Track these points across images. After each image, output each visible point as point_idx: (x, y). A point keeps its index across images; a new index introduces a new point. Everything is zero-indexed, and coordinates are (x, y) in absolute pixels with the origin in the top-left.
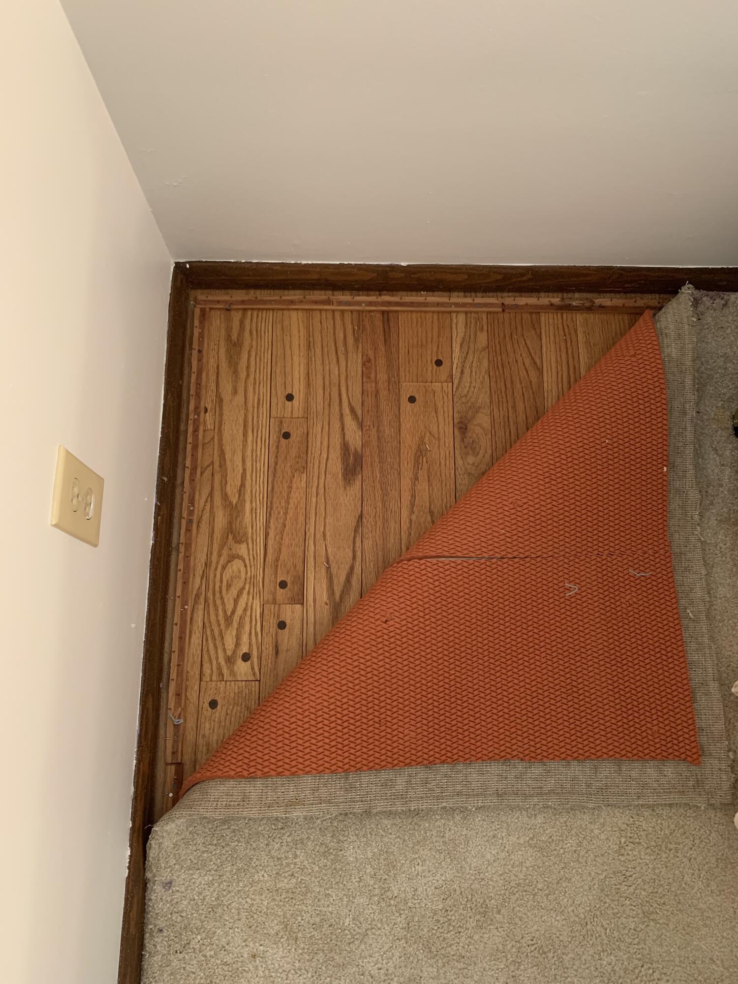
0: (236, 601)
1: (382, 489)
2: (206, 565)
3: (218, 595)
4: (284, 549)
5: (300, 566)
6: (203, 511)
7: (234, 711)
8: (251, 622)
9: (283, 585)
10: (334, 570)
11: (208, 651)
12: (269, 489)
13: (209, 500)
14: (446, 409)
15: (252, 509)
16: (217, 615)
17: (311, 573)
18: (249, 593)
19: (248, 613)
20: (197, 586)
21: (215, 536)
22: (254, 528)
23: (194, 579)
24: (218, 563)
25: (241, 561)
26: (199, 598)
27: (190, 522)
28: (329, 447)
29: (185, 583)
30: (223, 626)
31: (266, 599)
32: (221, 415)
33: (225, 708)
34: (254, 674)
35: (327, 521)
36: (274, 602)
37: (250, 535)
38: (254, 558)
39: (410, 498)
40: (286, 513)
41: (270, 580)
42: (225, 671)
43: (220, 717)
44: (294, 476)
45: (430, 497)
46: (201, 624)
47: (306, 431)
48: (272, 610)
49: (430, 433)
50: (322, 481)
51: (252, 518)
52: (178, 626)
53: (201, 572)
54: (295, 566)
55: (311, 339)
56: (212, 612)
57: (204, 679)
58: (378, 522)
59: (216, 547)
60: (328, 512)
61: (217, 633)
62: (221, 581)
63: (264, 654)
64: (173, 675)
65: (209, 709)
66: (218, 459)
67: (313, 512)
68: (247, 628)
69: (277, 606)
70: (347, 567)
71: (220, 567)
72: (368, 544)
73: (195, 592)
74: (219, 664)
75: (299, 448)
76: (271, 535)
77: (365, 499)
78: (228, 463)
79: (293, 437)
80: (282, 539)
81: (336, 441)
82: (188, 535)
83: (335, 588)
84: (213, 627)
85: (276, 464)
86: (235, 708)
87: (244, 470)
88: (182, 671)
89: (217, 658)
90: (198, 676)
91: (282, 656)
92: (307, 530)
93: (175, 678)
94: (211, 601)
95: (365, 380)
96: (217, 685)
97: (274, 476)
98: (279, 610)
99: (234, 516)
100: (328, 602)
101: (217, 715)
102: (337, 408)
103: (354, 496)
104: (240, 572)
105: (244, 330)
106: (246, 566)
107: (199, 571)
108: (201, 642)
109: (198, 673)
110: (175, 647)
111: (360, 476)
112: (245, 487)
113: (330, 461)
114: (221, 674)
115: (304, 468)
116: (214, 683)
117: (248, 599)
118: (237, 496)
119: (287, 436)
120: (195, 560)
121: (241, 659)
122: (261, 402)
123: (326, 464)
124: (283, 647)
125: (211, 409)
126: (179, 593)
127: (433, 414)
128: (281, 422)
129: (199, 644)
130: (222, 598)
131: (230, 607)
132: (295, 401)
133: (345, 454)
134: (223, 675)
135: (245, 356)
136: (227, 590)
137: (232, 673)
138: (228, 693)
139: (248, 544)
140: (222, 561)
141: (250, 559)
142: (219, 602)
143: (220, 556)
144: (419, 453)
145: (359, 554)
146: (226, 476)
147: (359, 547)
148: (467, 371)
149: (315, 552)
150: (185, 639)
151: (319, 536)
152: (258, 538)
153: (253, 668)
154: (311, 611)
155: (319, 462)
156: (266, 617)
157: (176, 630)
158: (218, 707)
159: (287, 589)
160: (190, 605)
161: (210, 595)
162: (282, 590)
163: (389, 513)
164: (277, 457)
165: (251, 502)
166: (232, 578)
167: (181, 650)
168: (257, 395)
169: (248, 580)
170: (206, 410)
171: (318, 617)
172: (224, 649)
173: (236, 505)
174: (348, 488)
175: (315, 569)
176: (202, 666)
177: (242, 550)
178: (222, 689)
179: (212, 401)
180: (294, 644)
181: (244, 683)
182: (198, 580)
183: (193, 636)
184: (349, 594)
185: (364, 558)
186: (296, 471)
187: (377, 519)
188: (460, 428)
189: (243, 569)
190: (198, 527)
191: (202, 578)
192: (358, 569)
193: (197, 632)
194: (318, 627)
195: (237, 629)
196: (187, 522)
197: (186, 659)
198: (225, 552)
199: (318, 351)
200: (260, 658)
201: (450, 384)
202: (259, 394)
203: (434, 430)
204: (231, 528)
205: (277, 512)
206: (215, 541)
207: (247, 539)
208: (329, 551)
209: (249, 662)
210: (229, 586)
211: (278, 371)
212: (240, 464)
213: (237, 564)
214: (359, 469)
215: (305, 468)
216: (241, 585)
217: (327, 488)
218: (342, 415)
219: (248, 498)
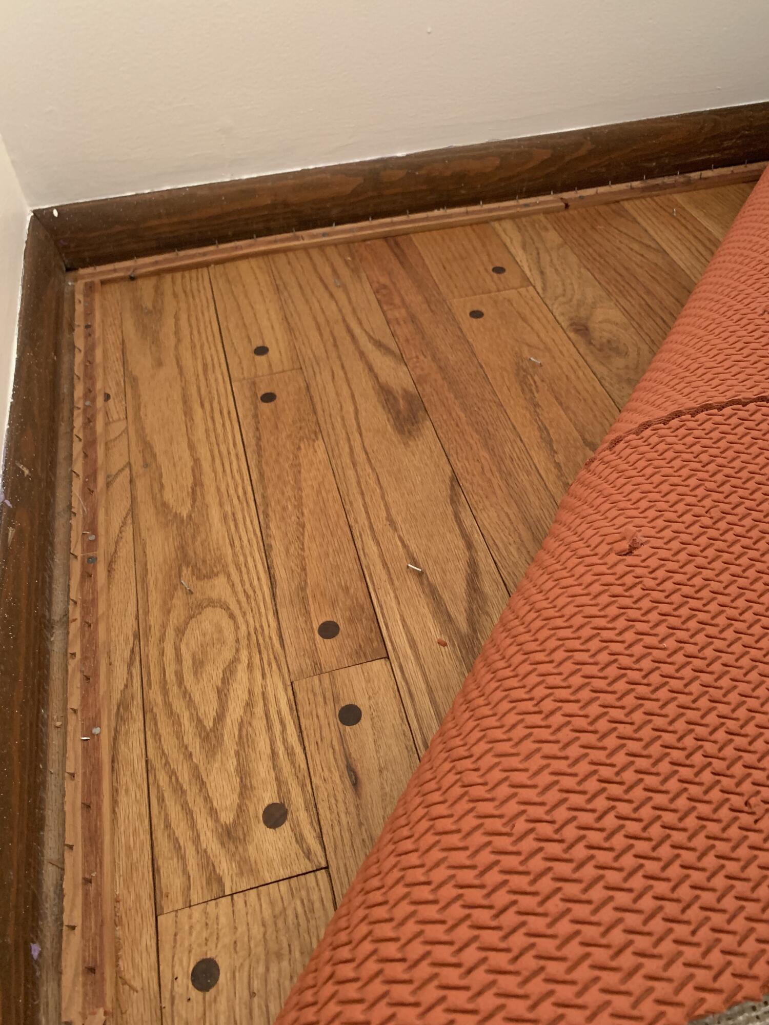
0: (222, 694)
1: (477, 431)
2: (137, 636)
3: (174, 690)
4: (311, 567)
5: (357, 587)
6: (117, 543)
7: (273, 975)
8: (269, 727)
9: (329, 630)
10: (435, 578)
11: (168, 826)
12: (255, 477)
13: (129, 521)
14: (540, 315)
15: (225, 518)
16: (179, 736)
17: (387, 593)
18: (250, 666)
19: (259, 710)
20: (119, 684)
21: (151, 578)
22: (237, 543)
23: (110, 672)
24: (164, 626)
25: (218, 610)
26: (127, 708)
27: (90, 562)
28: (353, 396)
29: (89, 679)
30: (198, 756)
31: (294, 667)
32: (137, 396)
33: (242, 978)
34: (308, 854)
35: (389, 500)
36: (318, 669)
37: (230, 558)
38: (248, 597)
39: (538, 434)
40: (299, 506)
41: (296, 629)
42: (225, 867)
43: (231, 1009)
44: (299, 448)
45: (575, 425)
46: (140, 767)
47: (303, 385)
48: (318, 690)
49: (529, 346)
50: (357, 445)
51: (228, 530)
52: (79, 779)
53: (127, 654)
54: (346, 590)
55: (279, 282)
56: (165, 730)
57: (167, 906)
58: (494, 481)
59: (155, 597)
60: (385, 484)
61: (184, 776)
62: (179, 659)
63: (322, 795)
64: (73, 914)
65: (195, 994)
66: (140, 456)
67: (355, 490)
68: (263, 744)
69: (326, 678)
70: (462, 565)
71: (170, 634)
72: (489, 517)
73: (116, 696)
74: (203, 854)
75: (299, 409)
76: (278, 546)
77: (452, 452)
78: (162, 459)
79: (281, 396)
80: (303, 549)
81: (363, 384)
82: (87, 585)
83: (452, 609)
84: (173, 765)
85: (259, 439)
86: (274, 968)
87: (197, 461)
88: (99, 894)
89: (196, 840)
90: (148, 905)
91: (371, 787)
92: (352, 522)
93: (77, 920)
94: (160, 711)
95: (385, 308)
96: (205, 913)
97: (259, 455)
98: (333, 683)
99: (189, 534)
100: (444, 639)
101: (222, 1005)
102: (351, 347)
103: (428, 452)
104: (220, 631)
105: (162, 294)
106: (232, 616)
107: (121, 653)
108: (145, 810)
109: (146, 891)
110: (75, 833)
111: (428, 423)
112: (202, 485)
113: (363, 414)
114: (214, 879)
115: (315, 433)
116: (197, 912)
117: (251, 680)
118: (189, 502)
119: (269, 398)
120: (108, 631)
121: (262, 825)
122: (210, 366)
123: (357, 418)
124: (367, 765)
125: (117, 395)
126: (75, 701)
127: (520, 322)
128: (254, 383)
129: (140, 815)
130: (186, 694)
131: (208, 711)
132: (273, 353)
133: (387, 400)
134: (220, 880)
135: (170, 321)
136: (196, 674)
137: (246, 866)
138: (242, 929)
139: (229, 576)
140: (175, 618)
141: (239, 602)
142: (179, 705)
143: (167, 611)
144: (522, 373)
145: (477, 537)
146: (161, 476)
147: (472, 525)
148: (549, 271)
149: (381, 555)
150: (99, 809)
151: (380, 525)
152: (250, 560)
153: (300, 839)
154: (411, 667)
155: (343, 419)
156: (304, 708)
157: (74, 794)
158: (222, 979)
159: (339, 636)
160: (105, 722)
161: (155, 694)
162: (328, 641)
163: (508, 462)
164: (257, 429)
165: (221, 505)
166: (203, 647)
167: (93, 839)
168: (199, 360)
169: (244, 642)
170: (107, 397)
171: (432, 677)
172: (213, 812)
173: (190, 517)
174: (411, 443)
175: (392, 583)
176: (155, 871)
177: (219, 588)
178: (223, 920)
179: (118, 384)
180: (395, 750)
181: (283, 885)
182: (120, 671)
183: (123, 799)
184: (487, 614)
185: (490, 542)
186: (301, 439)
187: (489, 475)
188: (577, 331)
189: (226, 623)
190: (110, 571)
191: (130, 665)
192: (485, 563)
193: (132, 787)
194: (439, 695)
195: (237, 754)
196: (83, 564)
197: (107, 859)
198: (179, 601)
199: (296, 292)
200: (313, 807)
201: (531, 288)
202: (203, 358)
203: (534, 340)
204: (185, 555)
205: (279, 508)
206: (151, 587)
207: (225, 568)
208: (413, 546)
209: (286, 826)
210: (199, 665)
211: (231, 326)
212: (186, 454)
213: (211, 618)
214: (421, 413)
215: (318, 432)
216: (228, 655)
217: (369, 451)
218: (362, 354)
219: (212, 499)
